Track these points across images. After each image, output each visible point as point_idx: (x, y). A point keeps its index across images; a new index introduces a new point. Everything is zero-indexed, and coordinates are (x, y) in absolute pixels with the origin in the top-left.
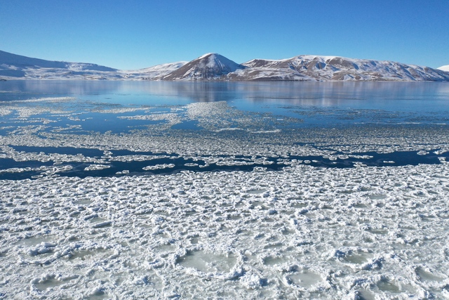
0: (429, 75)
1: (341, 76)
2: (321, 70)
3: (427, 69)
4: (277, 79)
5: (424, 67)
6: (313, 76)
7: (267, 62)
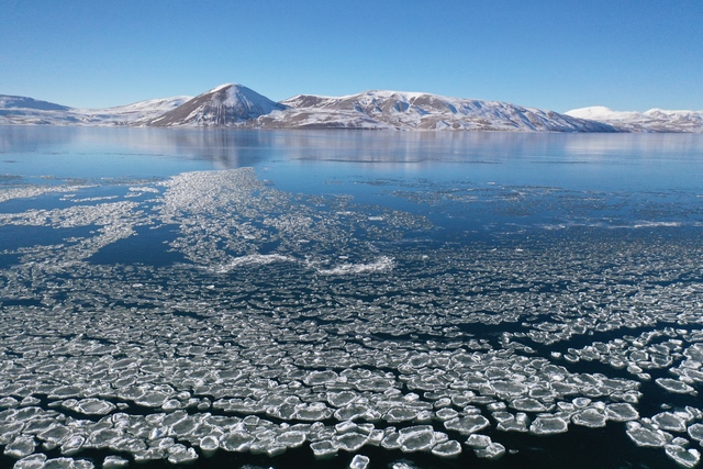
0: (554, 123)
1: (431, 123)
2: (401, 113)
3: (552, 115)
4: (336, 127)
5: (547, 112)
6: (391, 123)
7: (320, 100)
